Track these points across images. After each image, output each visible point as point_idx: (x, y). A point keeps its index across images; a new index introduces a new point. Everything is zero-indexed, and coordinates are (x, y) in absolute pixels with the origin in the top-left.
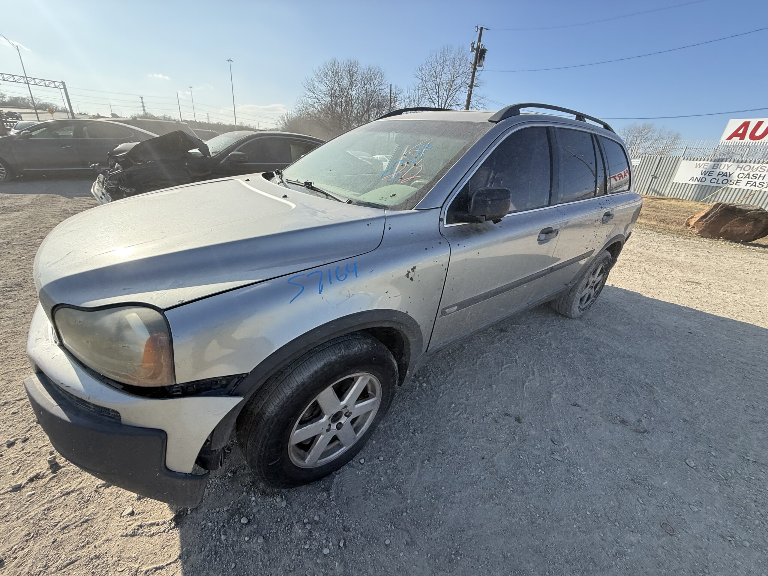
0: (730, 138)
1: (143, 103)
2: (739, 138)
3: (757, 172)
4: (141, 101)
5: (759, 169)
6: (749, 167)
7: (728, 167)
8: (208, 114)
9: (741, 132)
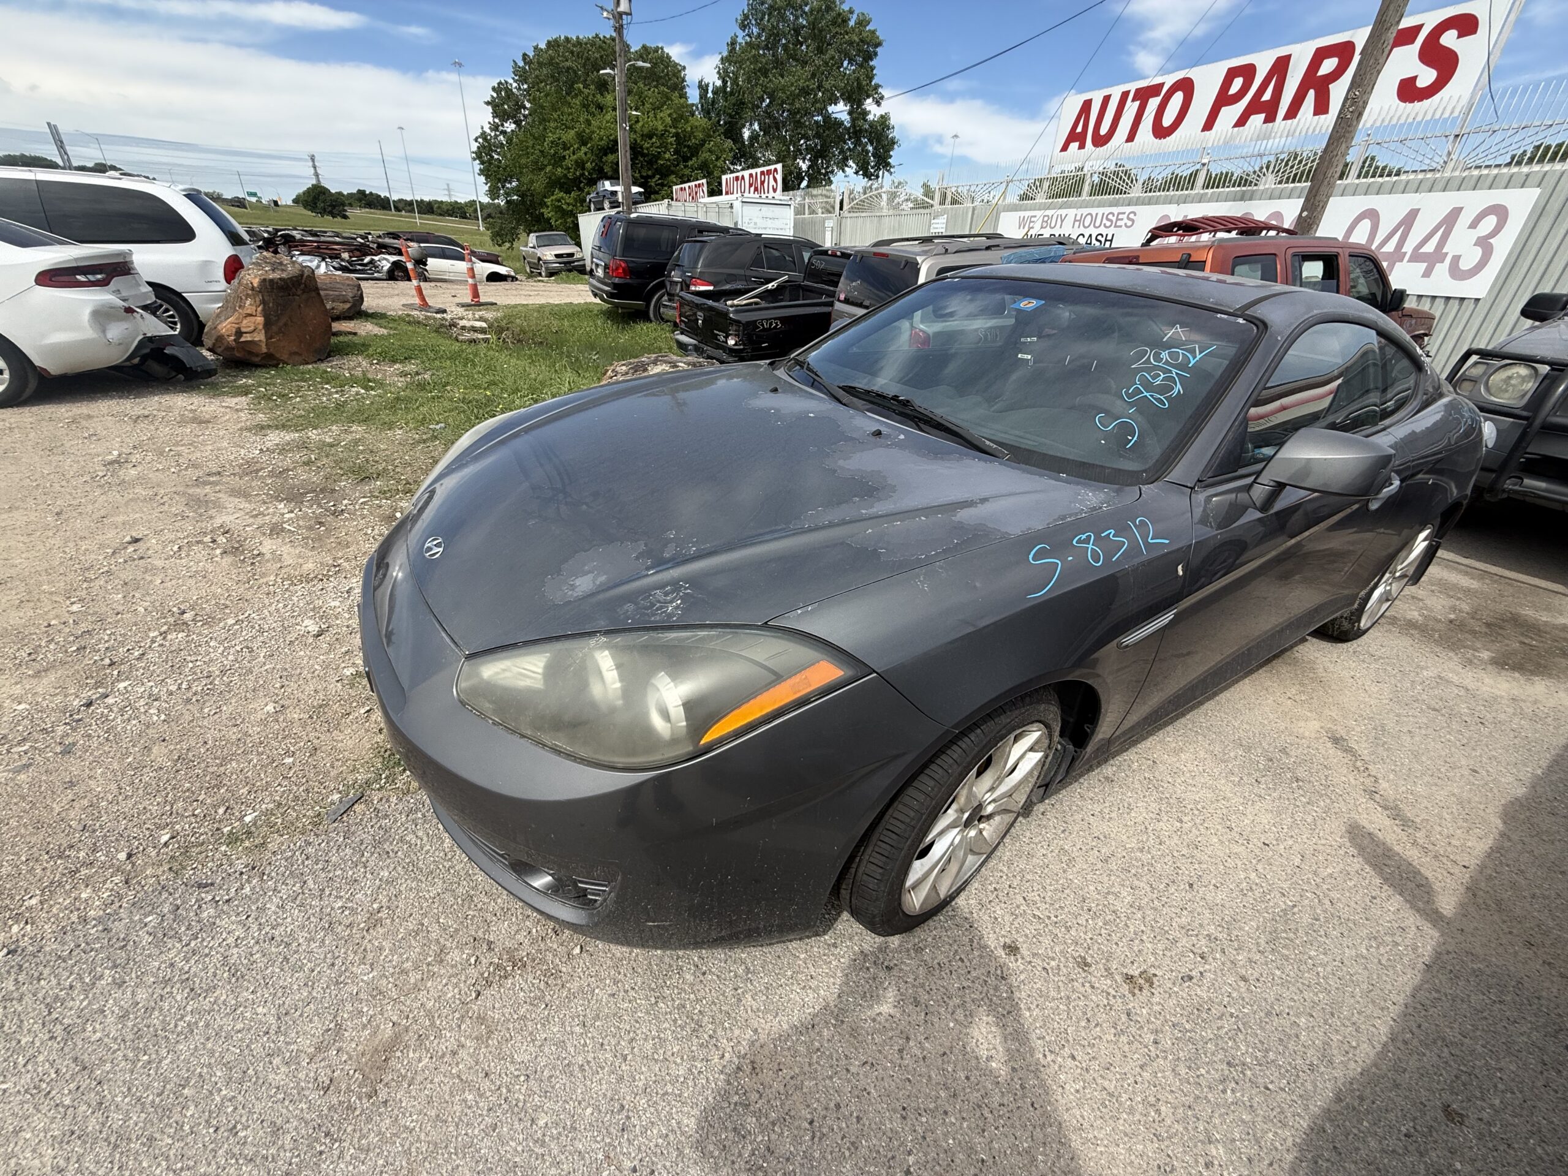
0: (1065, 148)
1: (315, 167)
2: (1076, 144)
3: (1104, 231)
5: (1105, 221)
6: (1089, 218)
7: (1062, 221)
9: (1079, 129)
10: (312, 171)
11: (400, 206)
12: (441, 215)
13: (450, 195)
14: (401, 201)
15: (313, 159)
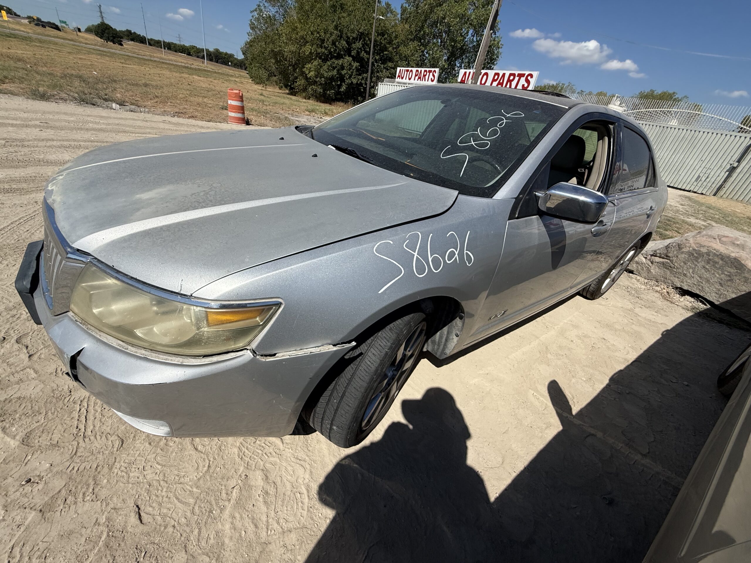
1: (101, 12)
4: (98, 10)
8: (179, 35)
10: (99, 14)
11: (152, 43)
12: (176, 51)
13: (180, 41)
14: (151, 39)
15: (100, 7)
